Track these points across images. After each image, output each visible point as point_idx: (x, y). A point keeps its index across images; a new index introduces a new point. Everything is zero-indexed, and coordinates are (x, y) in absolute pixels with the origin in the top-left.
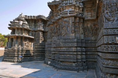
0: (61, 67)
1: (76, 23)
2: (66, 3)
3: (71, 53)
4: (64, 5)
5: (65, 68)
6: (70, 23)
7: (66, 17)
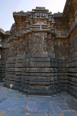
0: (32, 91)
1: (48, 40)
2: (38, 15)
3: (44, 74)
4: (36, 17)
5: (37, 93)
6: (42, 39)
7: (38, 32)
